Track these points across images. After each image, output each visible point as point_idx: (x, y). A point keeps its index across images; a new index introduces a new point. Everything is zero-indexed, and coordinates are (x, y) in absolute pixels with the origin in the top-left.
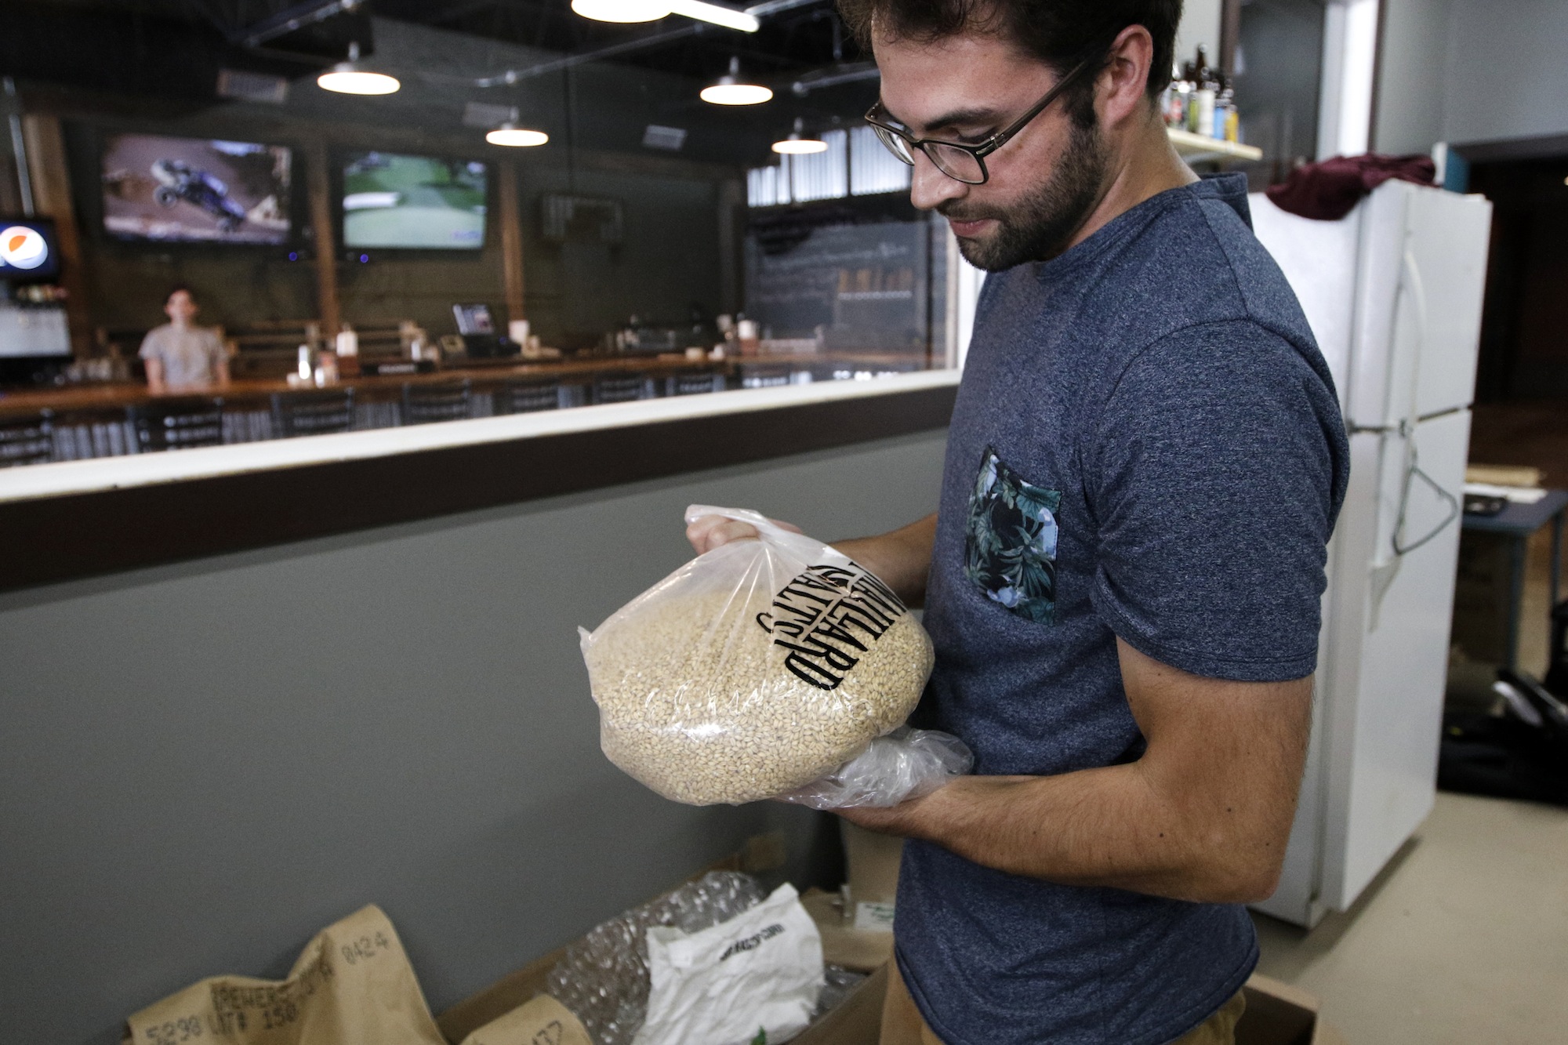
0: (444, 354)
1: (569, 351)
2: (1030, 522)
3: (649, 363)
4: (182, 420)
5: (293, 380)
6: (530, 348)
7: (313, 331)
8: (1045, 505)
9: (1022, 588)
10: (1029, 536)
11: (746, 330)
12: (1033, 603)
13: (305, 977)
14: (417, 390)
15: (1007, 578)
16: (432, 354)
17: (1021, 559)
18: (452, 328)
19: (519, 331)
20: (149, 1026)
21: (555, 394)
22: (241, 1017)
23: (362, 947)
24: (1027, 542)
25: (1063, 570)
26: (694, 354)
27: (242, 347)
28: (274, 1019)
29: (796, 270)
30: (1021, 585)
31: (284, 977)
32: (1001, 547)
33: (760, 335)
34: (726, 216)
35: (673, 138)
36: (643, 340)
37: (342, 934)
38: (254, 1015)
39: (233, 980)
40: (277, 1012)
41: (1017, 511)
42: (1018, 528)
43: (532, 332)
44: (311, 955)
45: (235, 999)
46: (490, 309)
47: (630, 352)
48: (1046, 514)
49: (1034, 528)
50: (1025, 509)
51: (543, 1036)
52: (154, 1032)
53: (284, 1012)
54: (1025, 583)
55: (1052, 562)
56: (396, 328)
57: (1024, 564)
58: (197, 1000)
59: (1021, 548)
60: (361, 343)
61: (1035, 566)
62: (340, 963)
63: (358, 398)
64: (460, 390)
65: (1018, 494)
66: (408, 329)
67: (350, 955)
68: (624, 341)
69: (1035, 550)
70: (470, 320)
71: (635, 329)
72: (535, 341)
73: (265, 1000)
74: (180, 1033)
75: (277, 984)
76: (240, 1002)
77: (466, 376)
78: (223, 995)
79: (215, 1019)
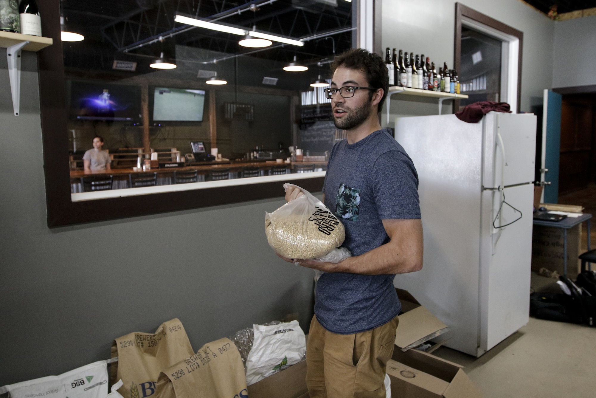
0: (187, 160)
1: (233, 159)
2: (354, 197)
3: (263, 164)
4: (97, 183)
5: (135, 169)
6: (218, 158)
7: (140, 151)
8: (357, 193)
9: (351, 213)
10: (353, 200)
11: (299, 152)
12: (354, 216)
13: (159, 334)
14: (178, 173)
15: (348, 211)
16: (183, 160)
17: (351, 205)
18: (190, 150)
19: (214, 152)
20: (120, 341)
21: (228, 175)
22: (142, 343)
23: (174, 328)
24: (353, 201)
25: (361, 207)
26: (279, 161)
27: (115, 157)
28: (151, 344)
29: (319, 130)
30: (351, 212)
31: (154, 333)
32: (346, 204)
33: (304, 154)
34: (293, 110)
35: (273, 81)
36: (260, 155)
37: (169, 325)
38: (146, 343)
39: (140, 333)
40: (152, 343)
41: (350, 195)
42: (351, 198)
43: (219, 152)
44: (160, 329)
45: (141, 338)
46: (204, 144)
47: (255, 160)
48: (357, 194)
49: (354, 198)
50: (352, 194)
51: (225, 346)
52: (121, 343)
53: (154, 343)
54: (352, 211)
55: (358, 205)
56: (170, 150)
57: (352, 207)
58: (132, 337)
59: (352, 203)
60: (159, 156)
61: (355, 207)
62: (168, 332)
63: (158, 176)
64: (194, 173)
65: (351, 191)
66: (174, 151)
67: (171, 330)
68: (253, 156)
69: (355, 203)
70: (197, 148)
71: (257, 151)
72: (220, 155)
73: (149, 339)
74: (128, 344)
75: (152, 334)
76: (142, 339)
77: (196, 168)
78: (138, 337)
79: (136, 343)
